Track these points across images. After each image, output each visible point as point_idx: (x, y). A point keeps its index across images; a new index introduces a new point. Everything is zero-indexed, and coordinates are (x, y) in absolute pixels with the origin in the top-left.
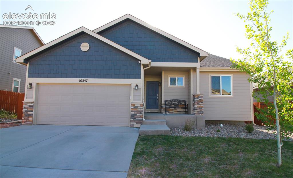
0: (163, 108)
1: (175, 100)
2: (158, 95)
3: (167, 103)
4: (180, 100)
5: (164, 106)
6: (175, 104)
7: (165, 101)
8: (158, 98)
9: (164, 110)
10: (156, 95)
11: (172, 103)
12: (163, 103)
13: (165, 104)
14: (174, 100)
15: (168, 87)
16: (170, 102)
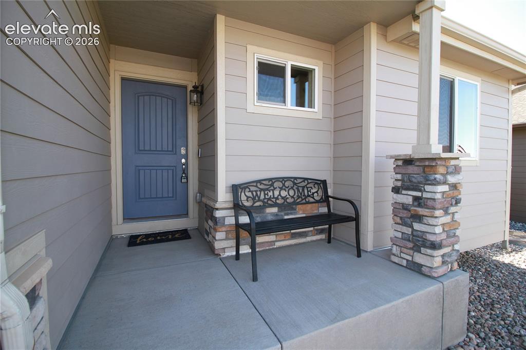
0: (224, 225)
1: (283, 180)
2: (183, 151)
3: (243, 198)
4: (305, 179)
5: (232, 212)
6: (284, 198)
7: (235, 189)
8: (186, 164)
9: (227, 239)
10: (174, 151)
11: (270, 194)
12: (223, 196)
13: (237, 207)
14: (277, 179)
15: (250, 108)
16: (261, 190)
